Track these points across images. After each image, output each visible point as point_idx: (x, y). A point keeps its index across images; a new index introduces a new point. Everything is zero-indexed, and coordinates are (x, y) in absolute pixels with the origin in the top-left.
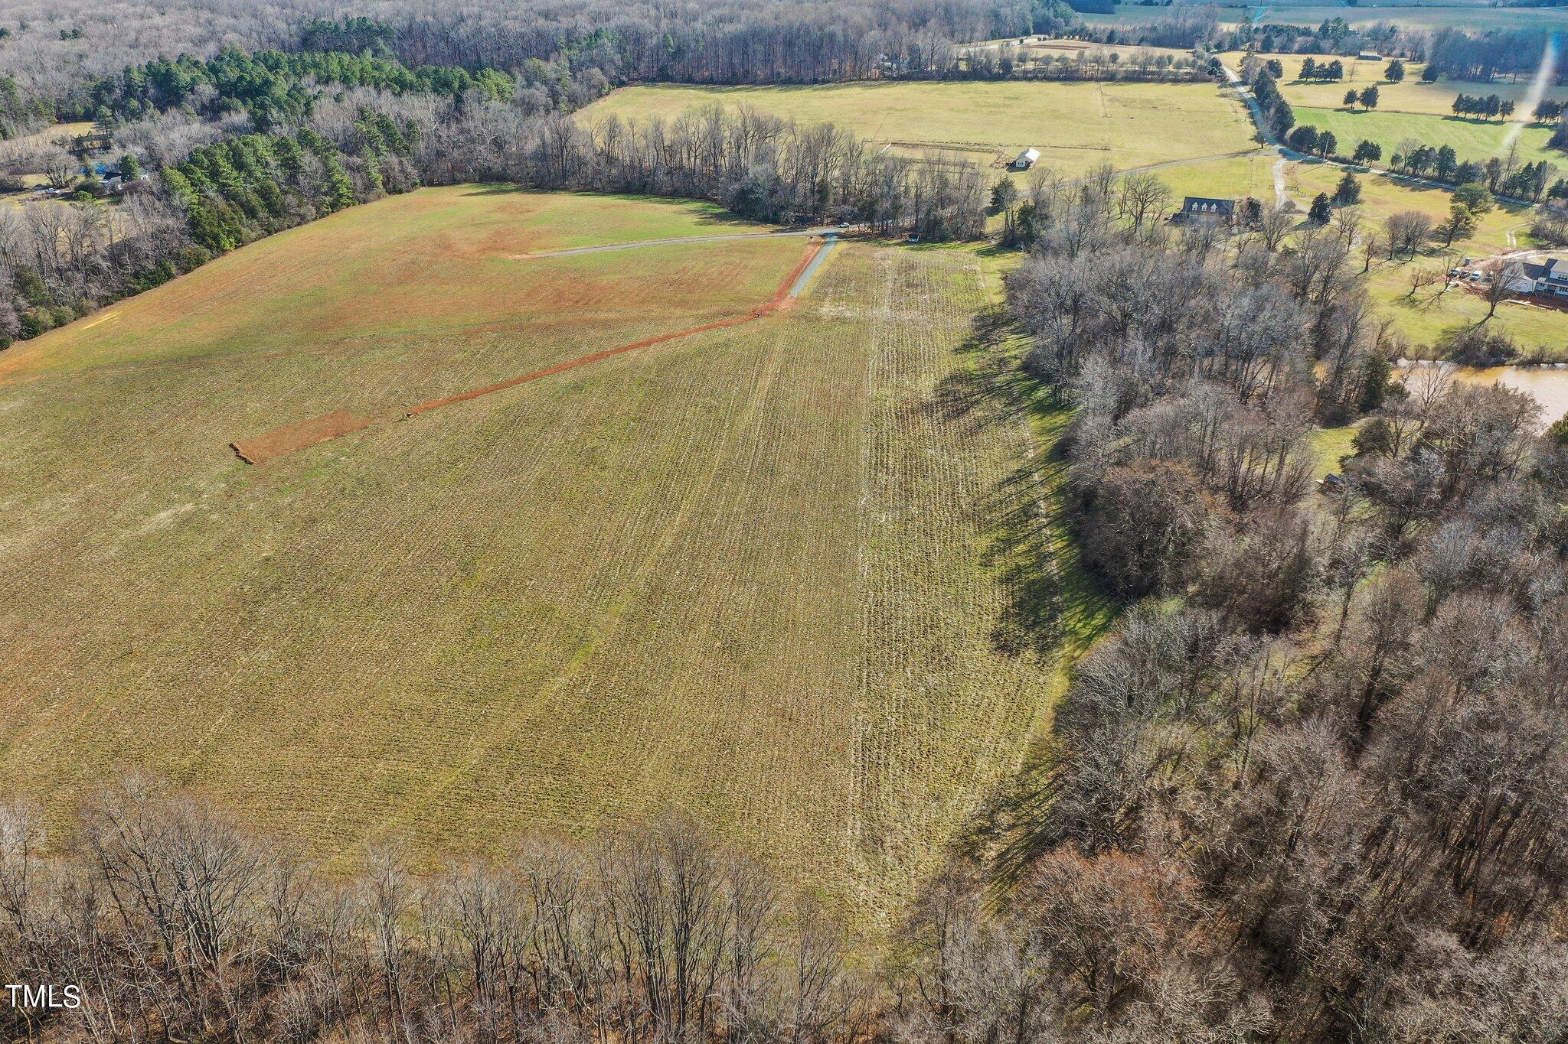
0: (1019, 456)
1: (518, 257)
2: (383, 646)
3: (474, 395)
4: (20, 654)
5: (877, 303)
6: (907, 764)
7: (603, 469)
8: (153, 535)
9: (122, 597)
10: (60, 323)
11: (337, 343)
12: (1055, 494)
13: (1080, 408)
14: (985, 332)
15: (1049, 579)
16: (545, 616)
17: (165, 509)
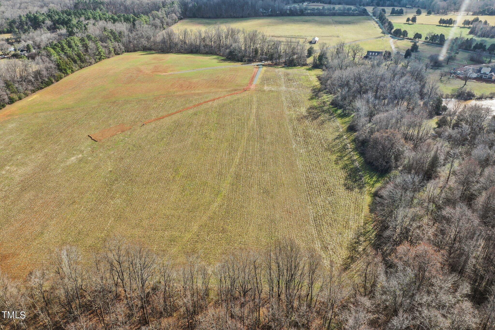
0: (338, 131)
1: (164, 74)
2: (156, 196)
3: (163, 118)
4: (38, 204)
5: (280, 86)
6: (329, 224)
7: (211, 139)
8: (71, 165)
9: (67, 185)
10: (20, 99)
11: (114, 102)
12: (352, 142)
13: (352, 116)
14: (316, 93)
15: (357, 167)
16: (205, 185)
17: (73, 156)
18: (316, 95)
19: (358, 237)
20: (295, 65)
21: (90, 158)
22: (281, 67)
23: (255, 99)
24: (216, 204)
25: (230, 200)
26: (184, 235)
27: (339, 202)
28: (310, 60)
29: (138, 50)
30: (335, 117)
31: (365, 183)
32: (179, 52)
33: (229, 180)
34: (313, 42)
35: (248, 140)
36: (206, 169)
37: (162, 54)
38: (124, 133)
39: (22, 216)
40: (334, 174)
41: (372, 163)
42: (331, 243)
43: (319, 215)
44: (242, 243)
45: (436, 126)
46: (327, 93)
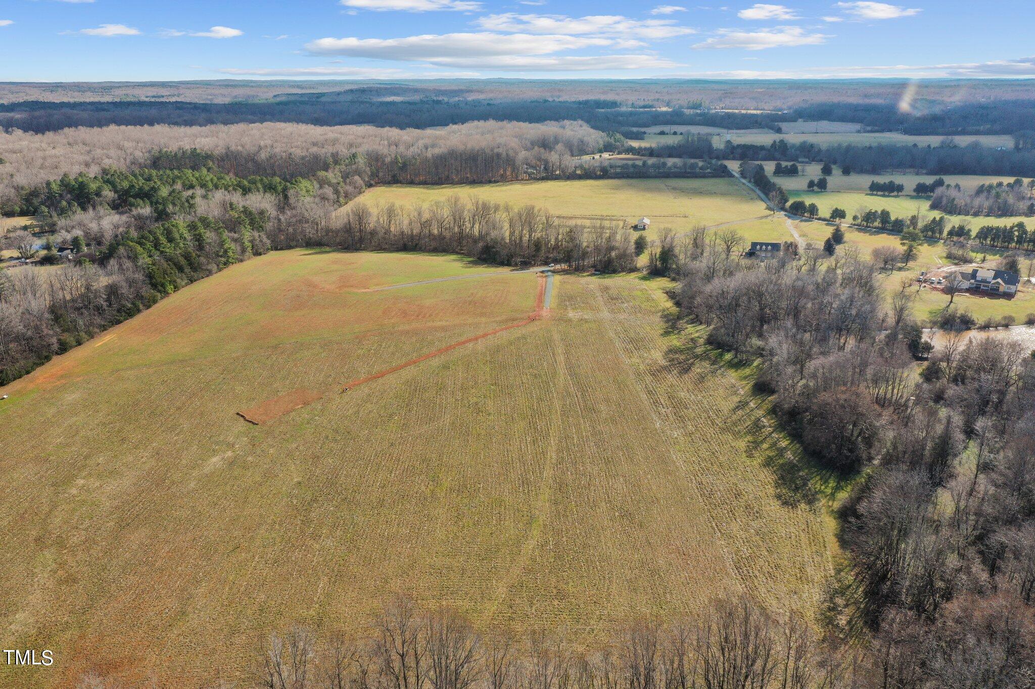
0: (735, 393)
1: (364, 290)
2: (405, 531)
3: (382, 375)
4: (162, 554)
5: (598, 310)
7: (489, 414)
8: (214, 472)
9: (214, 513)
10: (79, 343)
11: (276, 347)
12: (768, 414)
13: (755, 364)
14: (672, 324)
15: (791, 462)
16: (501, 505)
17: (214, 455)
18: (674, 327)
19: (831, 598)
20: (615, 271)
21: (250, 458)
22: (588, 276)
23: (556, 337)
24: (532, 543)
25: (559, 533)
26: (481, 607)
27: (776, 531)
28: (643, 260)
29: (296, 246)
30: (722, 366)
31: (816, 493)
32: (380, 248)
33: (547, 494)
34: (640, 226)
35: (565, 413)
36: (495, 475)
37: (345, 252)
38: (309, 408)
39: (133, 579)
40: (750, 476)
41: (820, 452)
42: (781, 610)
43: (744, 556)
44: (603, 617)
45: (920, 380)
46: (692, 322)
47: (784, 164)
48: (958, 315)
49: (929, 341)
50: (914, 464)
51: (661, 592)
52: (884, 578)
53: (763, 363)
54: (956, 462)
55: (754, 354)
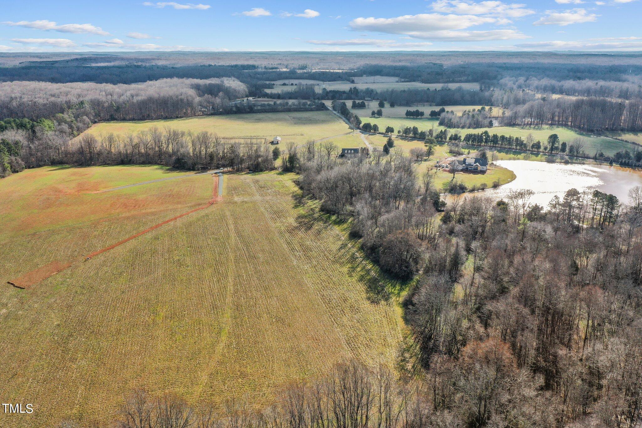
1: (96, 192)
2: (136, 348)
3: (113, 247)
5: (253, 195)
11: (34, 234)
12: (359, 250)
13: (350, 221)
14: (299, 201)
15: (374, 277)
16: (200, 324)
18: (300, 202)
19: (402, 354)
20: (261, 171)
21: (20, 312)
22: (245, 174)
23: (228, 213)
24: (222, 345)
25: (238, 336)
26: (192, 390)
27: (369, 319)
28: (278, 163)
29: (44, 165)
30: (330, 224)
31: (389, 294)
32: (105, 163)
33: (229, 314)
34: (275, 142)
35: (237, 261)
37: (80, 167)
38: (61, 273)
40: (352, 288)
41: (390, 270)
42: (375, 365)
43: (351, 336)
44: (270, 385)
45: (440, 223)
46: (311, 198)
47: (357, 101)
48: (458, 185)
49: (444, 200)
50: (441, 271)
51: (305, 364)
52: (430, 338)
53: (354, 220)
54: (463, 268)
55: (348, 215)
